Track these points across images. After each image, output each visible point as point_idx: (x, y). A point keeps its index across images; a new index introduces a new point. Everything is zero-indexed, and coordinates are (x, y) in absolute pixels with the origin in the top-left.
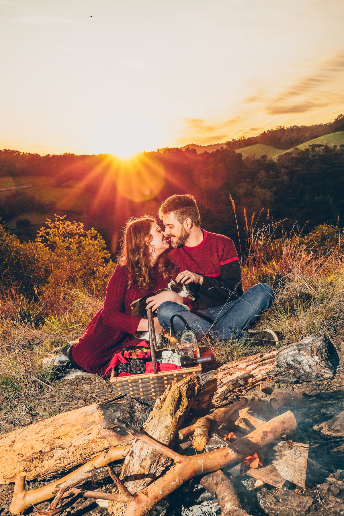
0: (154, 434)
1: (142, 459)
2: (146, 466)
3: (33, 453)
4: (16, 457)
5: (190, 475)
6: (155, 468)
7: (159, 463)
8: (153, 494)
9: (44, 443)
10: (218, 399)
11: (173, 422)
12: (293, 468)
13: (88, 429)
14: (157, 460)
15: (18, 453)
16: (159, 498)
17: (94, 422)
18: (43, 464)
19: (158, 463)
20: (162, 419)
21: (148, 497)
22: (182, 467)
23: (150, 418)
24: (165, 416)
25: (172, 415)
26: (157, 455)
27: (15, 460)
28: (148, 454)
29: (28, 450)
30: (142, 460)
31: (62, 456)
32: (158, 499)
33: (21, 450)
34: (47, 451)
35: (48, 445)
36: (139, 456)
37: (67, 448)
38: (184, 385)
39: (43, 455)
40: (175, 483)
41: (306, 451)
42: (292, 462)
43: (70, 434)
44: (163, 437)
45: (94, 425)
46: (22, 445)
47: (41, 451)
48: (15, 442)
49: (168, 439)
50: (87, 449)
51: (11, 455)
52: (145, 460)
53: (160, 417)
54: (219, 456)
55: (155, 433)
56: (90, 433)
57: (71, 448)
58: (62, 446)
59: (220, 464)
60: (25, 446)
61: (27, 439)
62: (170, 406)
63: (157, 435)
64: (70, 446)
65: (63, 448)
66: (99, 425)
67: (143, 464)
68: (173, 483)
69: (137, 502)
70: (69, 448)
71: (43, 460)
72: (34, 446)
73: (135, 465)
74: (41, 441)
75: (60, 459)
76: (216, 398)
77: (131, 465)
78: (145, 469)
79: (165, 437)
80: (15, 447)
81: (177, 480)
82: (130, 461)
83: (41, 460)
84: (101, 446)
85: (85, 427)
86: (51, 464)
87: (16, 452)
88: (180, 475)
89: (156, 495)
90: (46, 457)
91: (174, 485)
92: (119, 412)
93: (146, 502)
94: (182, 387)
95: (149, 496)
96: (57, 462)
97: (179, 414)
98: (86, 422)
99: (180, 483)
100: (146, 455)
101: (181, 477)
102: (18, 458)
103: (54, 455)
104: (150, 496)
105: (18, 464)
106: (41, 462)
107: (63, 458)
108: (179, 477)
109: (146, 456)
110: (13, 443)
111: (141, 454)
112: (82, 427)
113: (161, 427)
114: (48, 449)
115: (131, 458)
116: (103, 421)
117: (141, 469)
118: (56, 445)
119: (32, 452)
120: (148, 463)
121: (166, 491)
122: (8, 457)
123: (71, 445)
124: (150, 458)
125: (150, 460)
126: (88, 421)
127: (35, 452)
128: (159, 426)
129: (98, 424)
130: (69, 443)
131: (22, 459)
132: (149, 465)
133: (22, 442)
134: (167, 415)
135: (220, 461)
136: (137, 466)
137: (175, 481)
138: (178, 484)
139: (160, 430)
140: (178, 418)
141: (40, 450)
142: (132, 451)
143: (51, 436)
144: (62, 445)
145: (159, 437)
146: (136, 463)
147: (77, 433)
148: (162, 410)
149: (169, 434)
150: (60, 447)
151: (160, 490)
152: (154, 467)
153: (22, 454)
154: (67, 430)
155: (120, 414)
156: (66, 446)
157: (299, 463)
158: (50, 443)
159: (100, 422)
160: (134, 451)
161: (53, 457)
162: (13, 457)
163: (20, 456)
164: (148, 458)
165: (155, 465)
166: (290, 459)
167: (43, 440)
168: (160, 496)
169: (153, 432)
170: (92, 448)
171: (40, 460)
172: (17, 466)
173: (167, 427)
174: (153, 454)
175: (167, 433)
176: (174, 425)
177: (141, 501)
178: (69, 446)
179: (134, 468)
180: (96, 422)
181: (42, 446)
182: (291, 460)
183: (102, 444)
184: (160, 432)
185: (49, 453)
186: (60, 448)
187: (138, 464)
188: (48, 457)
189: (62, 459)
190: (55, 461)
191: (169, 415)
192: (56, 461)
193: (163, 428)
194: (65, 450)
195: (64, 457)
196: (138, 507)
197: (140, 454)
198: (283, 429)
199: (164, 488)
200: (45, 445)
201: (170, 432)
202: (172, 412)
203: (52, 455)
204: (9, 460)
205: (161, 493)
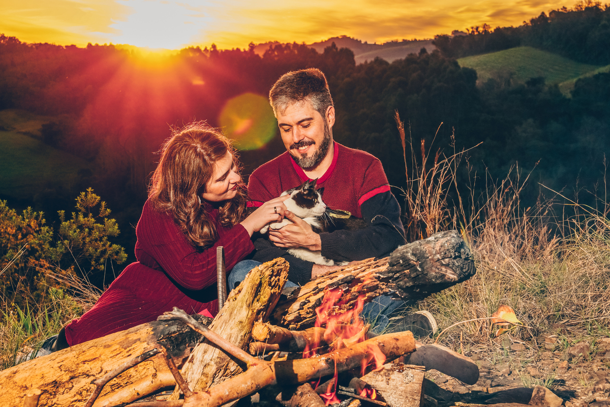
0: (223, 332)
1: (204, 364)
2: (210, 373)
3: (43, 385)
4: (16, 391)
5: (267, 381)
6: (221, 377)
7: (227, 372)
8: (217, 393)
9: (61, 370)
10: (311, 310)
11: (249, 316)
12: (403, 393)
13: (128, 349)
14: (224, 367)
15: (20, 385)
16: (224, 400)
17: (139, 339)
18: (55, 400)
19: (226, 370)
20: (235, 312)
21: (210, 396)
22: (256, 370)
23: (220, 315)
24: (239, 308)
25: (249, 306)
26: (225, 359)
27: (14, 395)
28: (213, 358)
29: (36, 380)
30: (205, 366)
31: (84, 388)
32: (222, 399)
33: (25, 381)
34: (64, 381)
35: (66, 372)
36: (202, 361)
37: (94, 376)
38: (266, 269)
39: (57, 387)
40: (246, 385)
41: (422, 373)
42: (402, 387)
43: (102, 357)
44: (234, 336)
45: (138, 343)
46: (27, 375)
47: (55, 382)
48: (17, 373)
49: (241, 340)
50: (123, 378)
51: (8, 389)
52: (209, 365)
53: (233, 309)
54: (305, 364)
55: (225, 331)
56: (130, 355)
57: (101, 374)
58: (88, 373)
59: (306, 373)
60: (31, 375)
61: (36, 367)
62: (247, 295)
63: (226, 332)
64: (100, 373)
65: (88, 376)
66: (146, 343)
67: (205, 371)
68: (243, 386)
69: (195, 398)
70: (98, 376)
71: (55, 395)
72: (45, 375)
73: (195, 373)
74: (58, 368)
75: (81, 393)
76: (308, 308)
77: (190, 373)
78: (207, 377)
79: (237, 336)
80: (16, 378)
81: (249, 383)
82: (189, 368)
83: (53, 393)
84: (143, 373)
85: (124, 346)
86: (67, 400)
87: (17, 384)
88: (253, 378)
89: (220, 394)
90: (61, 390)
91: (244, 388)
92: (176, 326)
93: (207, 400)
94: (264, 271)
95: (211, 394)
96: (75, 398)
97: (257, 306)
98: (127, 340)
99: (252, 387)
100: (210, 358)
101: (255, 380)
102: (18, 392)
103: (73, 386)
104: (213, 394)
105: (18, 400)
106: (52, 397)
107: (86, 392)
108: (251, 380)
109: (211, 360)
110: (13, 375)
111: (205, 357)
112: (121, 347)
113: (233, 322)
114: (66, 378)
115: (190, 365)
116: (152, 338)
117: (203, 377)
118: (79, 372)
119: (42, 383)
120: (213, 370)
121: (233, 393)
122: (4, 392)
123: (102, 370)
124: (216, 363)
125: (215, 365)
126: (130, 339)
127: (46, 382)
128: (230, 321)
129: (144, 342)
130: (98, 369)
131: (24, 394)
132: (214, 372)
133: (28, 371)
134: (242, 307)
135: (307, 370)
136: (198, 373)
137: (246, 383)
138: (250, 388)
139: (231, 326)
140: (255, 311)
141: (54, 380)
142: (193, 356)
143: (73, 360)
144: (88, 371)
145: (229, 336)
146: (196, 370)
147: (112, 355)
148: (236, 301)
149: (243, 333)
150: (84, 374)
151: (226, 390)
152: (219, 376)
153: (26, 387)
154: (97, 353)
155: (178, 328)
156: (94, 372)
157: (411, 387)
158: (71, 370)
159: (147, 339)
160: (195, 355)
161: (71, 389)
162: (10, 391)
163: (23, 389)
164: (213, 363)
165: (221, 374)
166: (400, 383)
167: (60, 367)
168: (226, 397)
169: (222, 329)
170: (130, 376)
171: (51, 395)
172: (15, 403)
173: (241, 322)
174: (220, 358)
175: (241, 330)
176: (249, 320)
177: (201, 399)
178: (97, 373)
179: (193, 376)
180: (141, 340)
181: (58, 374)
182: (401, 385)
183: (146, 369)
184: (231, 329)
185: (66, 384)
186: (85, 376)
187: (199, 371)
188: (64, 389)
189: (84, 393)
190: (73, 395)
191: (245, 306)
192: (75, 396)
193: (236, 323)
194: (92, 378)
195: (88, 388)
196: (196, 404)
197: (203, 358)
198: (395, 347)
199: (232, 388)
200: (63, 372)
201: (245, 330)
202: (248, 303)
203: (71, 386)
204: (5, 395)
205: (227, 393)
